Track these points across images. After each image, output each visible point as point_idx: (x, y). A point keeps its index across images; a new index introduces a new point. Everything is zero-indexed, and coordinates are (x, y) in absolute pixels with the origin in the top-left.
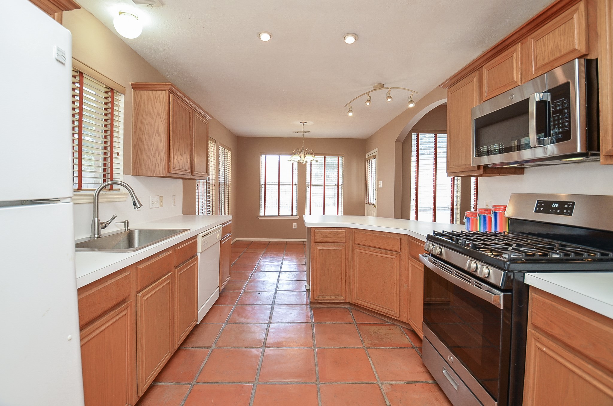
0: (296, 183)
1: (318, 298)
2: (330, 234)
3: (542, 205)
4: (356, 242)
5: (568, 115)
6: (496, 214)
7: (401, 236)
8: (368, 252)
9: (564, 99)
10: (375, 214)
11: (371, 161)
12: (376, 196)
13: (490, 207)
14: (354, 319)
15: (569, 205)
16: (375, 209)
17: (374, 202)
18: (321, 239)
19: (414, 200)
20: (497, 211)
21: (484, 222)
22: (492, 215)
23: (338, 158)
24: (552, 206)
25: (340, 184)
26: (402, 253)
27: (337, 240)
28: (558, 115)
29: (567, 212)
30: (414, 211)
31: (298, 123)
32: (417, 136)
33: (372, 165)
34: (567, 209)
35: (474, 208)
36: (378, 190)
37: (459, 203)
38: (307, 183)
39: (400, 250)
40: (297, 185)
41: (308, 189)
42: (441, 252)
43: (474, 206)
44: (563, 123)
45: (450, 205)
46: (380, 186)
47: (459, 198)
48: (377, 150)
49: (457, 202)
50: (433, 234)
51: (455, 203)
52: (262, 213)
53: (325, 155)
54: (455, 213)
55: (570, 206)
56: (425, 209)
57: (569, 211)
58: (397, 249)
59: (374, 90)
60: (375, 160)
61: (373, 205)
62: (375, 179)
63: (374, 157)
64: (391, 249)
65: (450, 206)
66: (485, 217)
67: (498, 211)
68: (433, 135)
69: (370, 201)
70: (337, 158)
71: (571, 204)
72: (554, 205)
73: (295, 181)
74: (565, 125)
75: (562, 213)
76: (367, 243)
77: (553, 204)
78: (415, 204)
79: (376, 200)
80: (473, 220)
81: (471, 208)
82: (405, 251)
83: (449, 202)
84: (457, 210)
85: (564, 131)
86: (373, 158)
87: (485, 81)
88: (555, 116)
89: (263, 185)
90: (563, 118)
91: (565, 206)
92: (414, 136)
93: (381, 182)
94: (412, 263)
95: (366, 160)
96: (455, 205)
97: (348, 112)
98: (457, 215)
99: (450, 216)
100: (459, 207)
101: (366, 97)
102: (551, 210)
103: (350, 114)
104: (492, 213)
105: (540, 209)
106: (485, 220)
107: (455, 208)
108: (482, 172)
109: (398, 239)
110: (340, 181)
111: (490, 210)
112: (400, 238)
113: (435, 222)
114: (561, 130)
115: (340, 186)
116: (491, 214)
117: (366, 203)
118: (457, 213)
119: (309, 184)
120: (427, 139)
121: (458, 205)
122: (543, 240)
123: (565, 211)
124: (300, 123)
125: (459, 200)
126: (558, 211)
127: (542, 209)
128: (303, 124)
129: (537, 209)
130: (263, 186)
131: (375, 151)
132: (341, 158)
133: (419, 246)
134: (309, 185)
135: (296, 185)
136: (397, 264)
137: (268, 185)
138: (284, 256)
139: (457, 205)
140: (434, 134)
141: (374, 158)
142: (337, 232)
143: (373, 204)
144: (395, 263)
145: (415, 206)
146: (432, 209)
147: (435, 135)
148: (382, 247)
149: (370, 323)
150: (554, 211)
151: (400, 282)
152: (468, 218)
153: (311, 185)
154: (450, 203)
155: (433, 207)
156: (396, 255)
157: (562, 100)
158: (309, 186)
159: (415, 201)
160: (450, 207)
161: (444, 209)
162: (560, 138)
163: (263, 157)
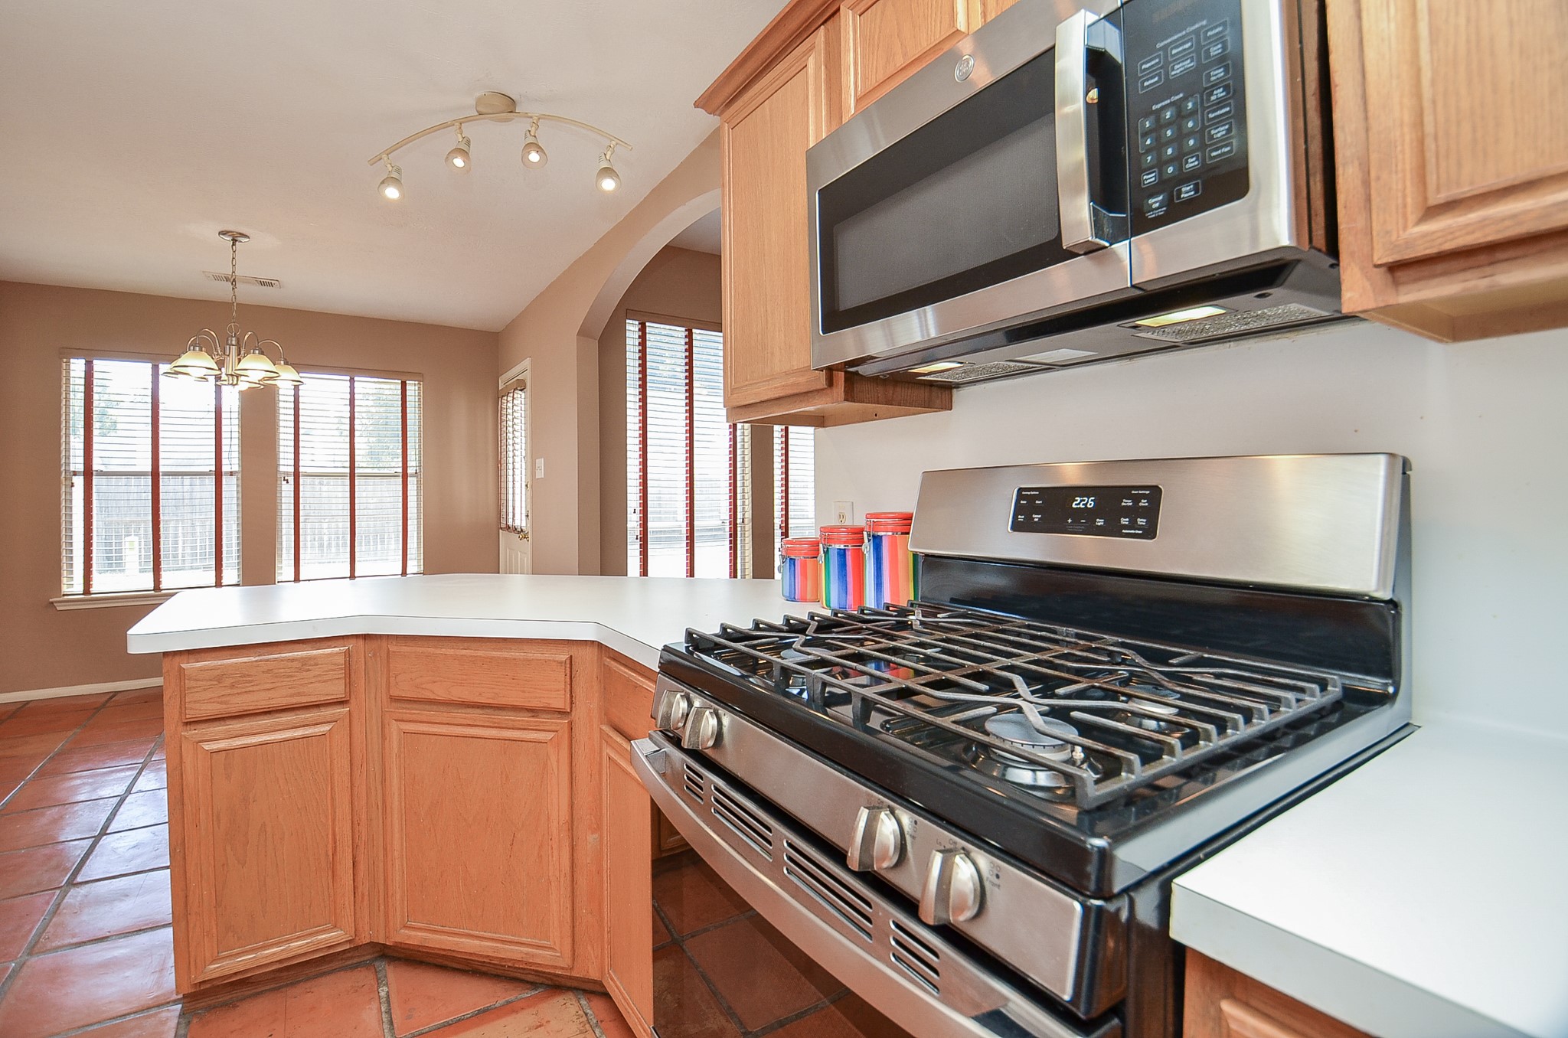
0: (236, 468)
1: (216, 969)
2: (269, 671)
3: (1037, 502)
4: (395, 692)
5: (1226, 88)
6: (877, 541)
7: (574, 651)
8: (443, 730)
9: (1204, 23)
10: (527, 561)
11: (510, 399)
12: (529, 506)
13: (860, 522)
14: (391, 1023)
15: (1136, 499)
16: (526, 546)
17: (524, 524)
18: (221, 703)
19: (638, 511)
20: (879, 534)
21: (839, 572)
22: (867, 548)
23: (404, 385)
24: (1074, 506)
25: (410, 471)
26: (580, 714)
27: (299, 694)
28: (1174, 98)
29: (1133, 525)
30: (638, 542)
31: (208, 231)
32: (639, 330)
33: (517, 409)
34: (1134, 513)
35: (781, 527)
36: (534, 486)
37: (748, 515)
38: (282, 469)
39: (572, 703)
40: (240, 475)
41: (287, 490)
42: (719, 736)
43: (782, 521)
44: (1204, 127)
45: (728, 521)
46: (540, 474)
47: (747, 503)
48: (526, 363)
49: (744, 515)
50: (687, 642)
51: (739, 516)
52: (72, 584)
53: (352, 371)
54: (739, 542)
55: (1144, 503)
56: (667, 537)
57: (1141, 521)
58: (560, 702)
59: (480, 114)
60: (523, 395)
61: (519, 533)
62: (524, 454)
63: (521, 386)
64: (534, 703)
65: (728, 524)
66: (842, 554)
67: (883, 534)
68: (681, 332)
69: (510, 523)
70: (396, 385)
71: (1144, 496)
72: (1078, 503)
73: (232, 461)
74: (1211, 137)
75: (1113, 530)
76: (440, 692)
77: (1079, 499)
78: (638, 523)
79: (527, 516)
80: (804, 566)
81: (775, 528)
82: (588, 706)
83: (726, 515)
84: (743, 535)
85: (1209, 162)
86: (516, 389)
87: (849, 58)
88: (1163, 108)
89: (75, 473)
90: (1204, 109)
91: (1123, 504)
92: (632, 327)
93: (540, 462)
94: (612, 755)
95: (498, 396)
96: (739, 521)
97: (383, 182)
98: (743, 547)
99: (728, 552)
100: (748, 527)
101: (452, 139)
102: (1070, 521)
103: (392, 193)
104: (866, 540)
105: (1029, 518)
106: (843, 565)
107: (739, 529)
108: (843, 395)
109: (561, 663)
110: (412, 463)
111: (859, 532)
112: (571, 656)
113: (693, 576)
114: (1192, 163)
115: (412, 476)
116: (863, 542)
117: (501, 528)
118: (743, 541)
119: (292, 469)
120: (666, 339)
121: (746, 521)
122: (1055, 632)
123: (1124, 521)
124: (220, 233)
125: (748, 508)
126: (1100, 522)
127: (1036, 517)
128: (234, 241)
129: (1021, 518)
130: (79, 482)
131: (523, 368)
132: (412, 388)
133: (636, 686)
134: (288, 473)
135: (231, 474)
136: (558, 762)
137: (101, 473)
138: (151, 754)
139: (743, 522)
140: (684, 329)
141: (521, 390)
142: (304, 661)
143: (522, 530)
144: (553, 758)
145: (639, 529)
146: (685, 536)
147: (686, 330)
148: (502, 701)
149: (459, 1020)
150: (1084, 523)
151: (571, 829)
152: (791, 559)
153: (297, 475)
154: (728, 518)
155: (687, 530)
156: (553, 728)
157: (1197, 32)
158: (291, 479)
159: (639, 516)
160: (727, 527)
161: (713, 534)
162: (1190, 200)
163: (77, 366)
